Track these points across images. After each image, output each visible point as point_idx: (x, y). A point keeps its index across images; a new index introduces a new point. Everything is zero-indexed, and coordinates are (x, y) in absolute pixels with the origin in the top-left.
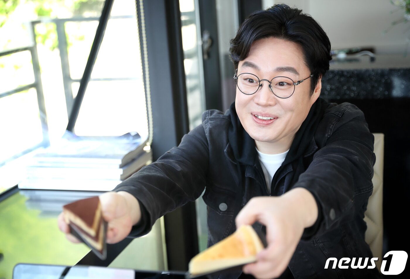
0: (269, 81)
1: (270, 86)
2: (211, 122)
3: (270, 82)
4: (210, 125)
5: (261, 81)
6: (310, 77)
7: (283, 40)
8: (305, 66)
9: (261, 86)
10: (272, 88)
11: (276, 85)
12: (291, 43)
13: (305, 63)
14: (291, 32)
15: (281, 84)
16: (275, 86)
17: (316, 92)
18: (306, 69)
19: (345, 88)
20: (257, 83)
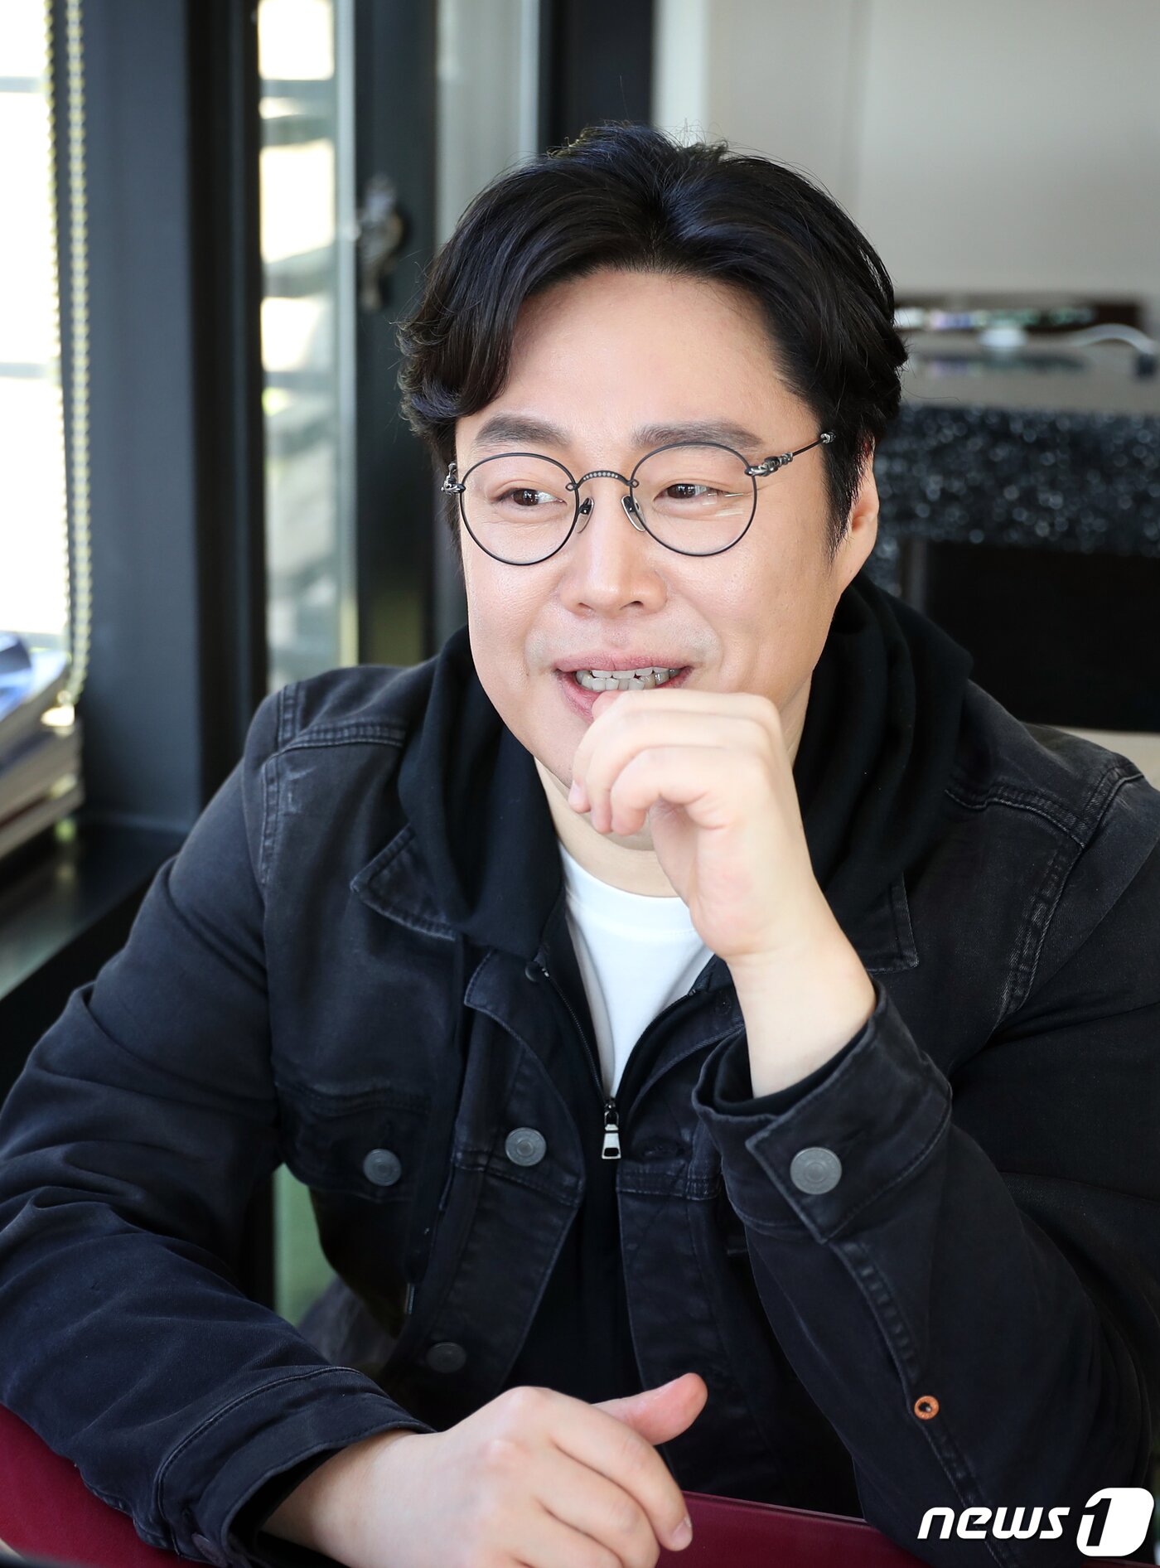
0: (621, 478)
1: (629, 502)
2: (297, 776)
3: (630, 483)
4: (290, 795)
5: (582, 481)
6: (820, 441)
7: (663, 276)
8: (786, 394)
9: (585, 508)
10: (639, 511)
11: (661, 495)
12: (702, 287)
13: (782, 378)
14: (693, 229)
15: (678, 491)
16: (655, 505)
17: (855, 526)
18: (795, 407)
19: (1012, 493)
20: (559, 501)
